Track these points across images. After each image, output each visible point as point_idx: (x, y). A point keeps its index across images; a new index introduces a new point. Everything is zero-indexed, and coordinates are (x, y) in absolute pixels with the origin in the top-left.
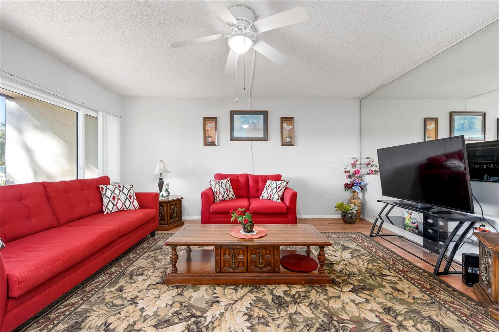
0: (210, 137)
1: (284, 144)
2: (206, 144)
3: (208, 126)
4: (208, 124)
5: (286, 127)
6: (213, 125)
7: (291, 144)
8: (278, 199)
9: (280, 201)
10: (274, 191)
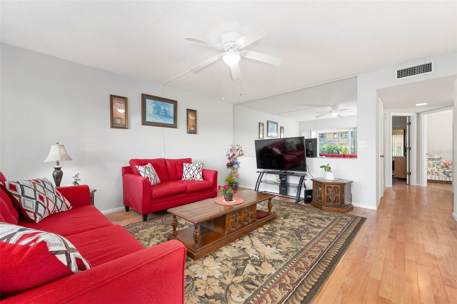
0: (119, 118)
1: (190, 132)
2: (114, 125)
3: (116, 106)
4: (117, 104)
5: (191, 118)
6: (122, 105)
7: (195, 132)
8: (201, 178)
9: (203, 180)
10: (196, 172)
